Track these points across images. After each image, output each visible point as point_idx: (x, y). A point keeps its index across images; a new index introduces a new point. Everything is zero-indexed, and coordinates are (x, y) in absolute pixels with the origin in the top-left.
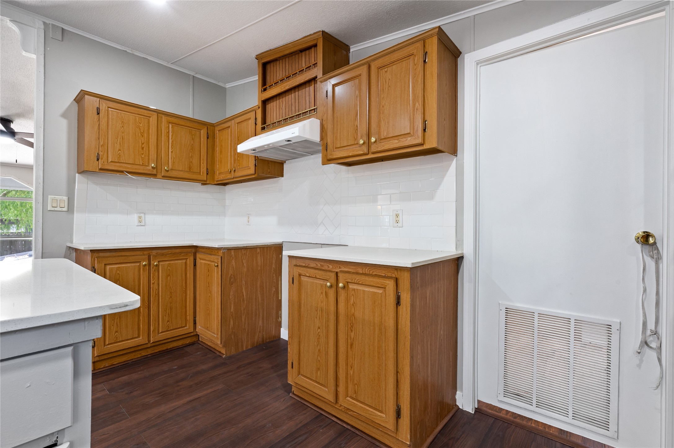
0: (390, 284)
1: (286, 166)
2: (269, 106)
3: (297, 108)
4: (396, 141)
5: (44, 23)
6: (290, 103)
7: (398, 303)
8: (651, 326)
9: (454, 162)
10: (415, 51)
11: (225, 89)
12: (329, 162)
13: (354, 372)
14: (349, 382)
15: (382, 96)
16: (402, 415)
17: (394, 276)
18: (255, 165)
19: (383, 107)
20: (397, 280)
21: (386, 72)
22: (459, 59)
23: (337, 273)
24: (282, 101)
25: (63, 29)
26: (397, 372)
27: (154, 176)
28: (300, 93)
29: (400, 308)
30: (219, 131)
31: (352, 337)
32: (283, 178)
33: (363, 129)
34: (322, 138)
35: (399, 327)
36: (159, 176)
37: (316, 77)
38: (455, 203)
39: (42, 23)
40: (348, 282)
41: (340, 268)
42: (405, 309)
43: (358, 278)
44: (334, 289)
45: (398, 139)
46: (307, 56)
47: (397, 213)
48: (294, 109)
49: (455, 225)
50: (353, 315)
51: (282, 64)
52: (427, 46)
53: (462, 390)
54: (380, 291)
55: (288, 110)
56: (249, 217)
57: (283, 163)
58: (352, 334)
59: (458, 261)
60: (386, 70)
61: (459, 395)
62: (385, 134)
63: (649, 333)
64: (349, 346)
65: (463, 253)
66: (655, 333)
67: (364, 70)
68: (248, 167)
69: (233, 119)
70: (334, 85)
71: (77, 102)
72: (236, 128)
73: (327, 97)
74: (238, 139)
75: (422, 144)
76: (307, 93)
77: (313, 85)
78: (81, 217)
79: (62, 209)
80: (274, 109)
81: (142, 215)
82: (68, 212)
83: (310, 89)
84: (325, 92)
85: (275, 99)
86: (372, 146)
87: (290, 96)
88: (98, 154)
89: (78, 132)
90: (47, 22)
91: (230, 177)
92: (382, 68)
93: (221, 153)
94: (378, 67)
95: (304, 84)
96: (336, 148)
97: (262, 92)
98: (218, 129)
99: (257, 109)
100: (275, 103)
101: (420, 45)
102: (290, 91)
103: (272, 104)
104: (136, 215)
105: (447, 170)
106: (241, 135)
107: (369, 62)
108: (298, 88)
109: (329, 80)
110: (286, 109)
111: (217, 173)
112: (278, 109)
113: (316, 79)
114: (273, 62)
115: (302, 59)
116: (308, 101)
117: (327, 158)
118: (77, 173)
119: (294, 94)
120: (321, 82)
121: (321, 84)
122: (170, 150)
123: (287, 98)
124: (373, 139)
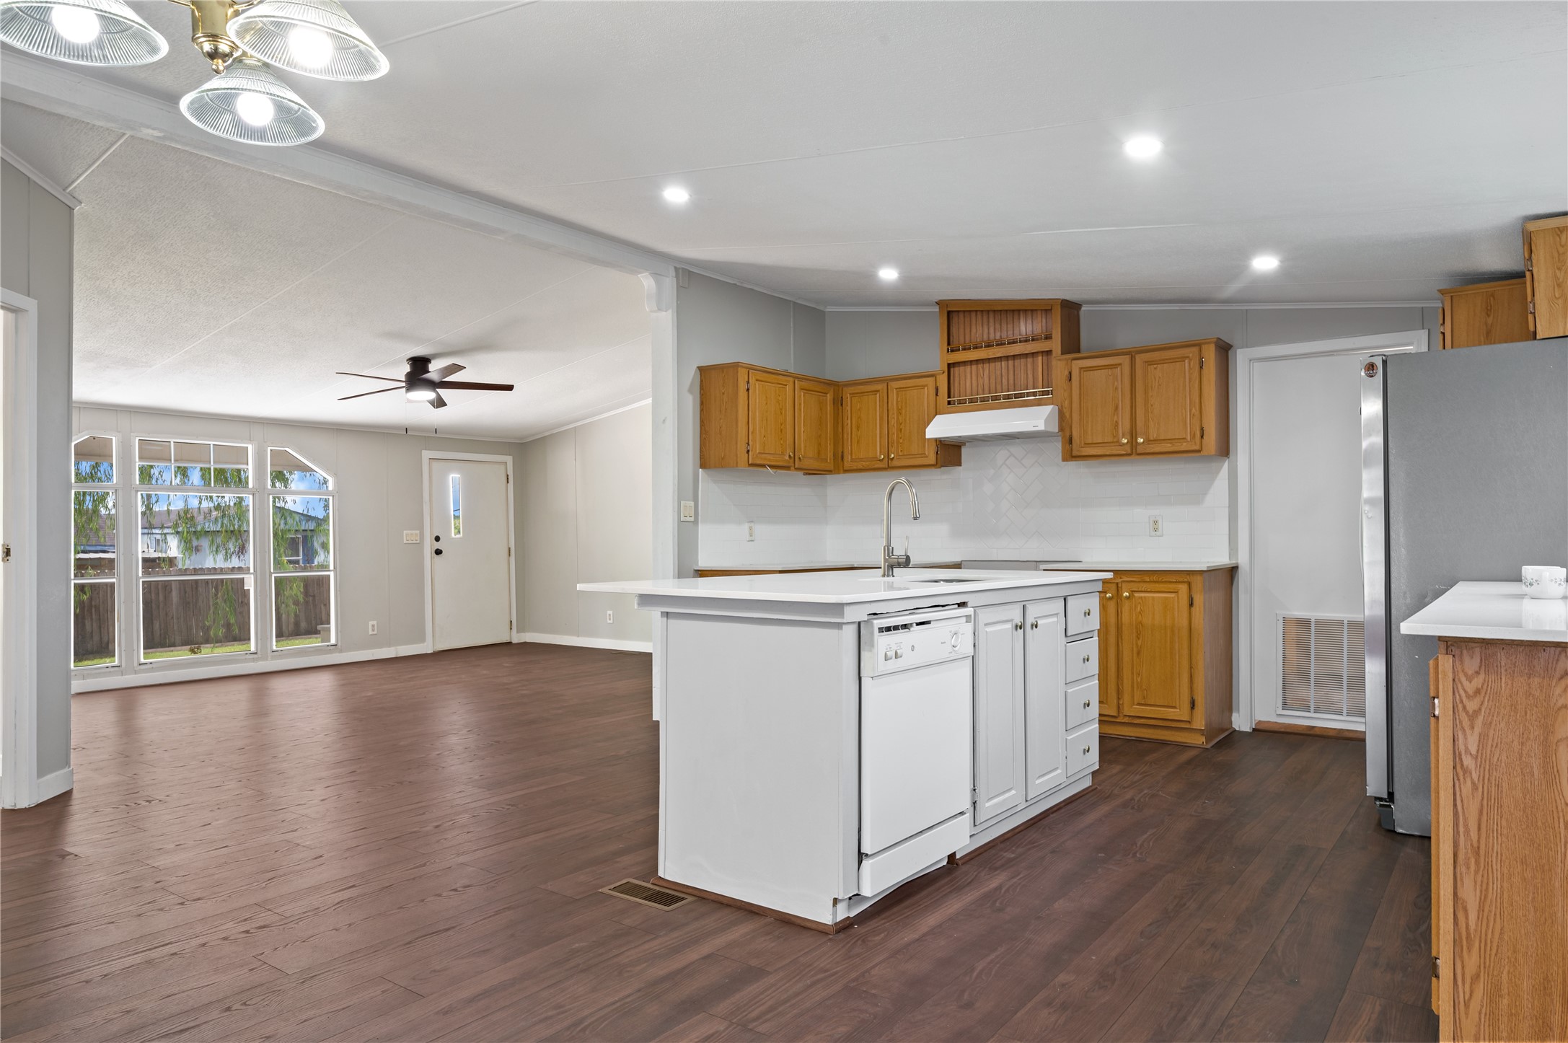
0: (1183, 588)
1: (964, 450)
2: (956, 371)
3: (1011, 381)
4: (1169, 445)
5: (675, 268)
6: (998, 373)
7: (1191, 605)
9: (1226, 464)
10: (1191, 355)
11: (823, 313)
12: (1074, 459)
13: (1141, 679)
14: (1135, 689)
15: (1150, 394)
16: (1196, 705)
17: (1186, 580)
18: (937, 453)
19: (1152, 406)
20: (1189, 584)
21: (1155, 368)
22: (1230, 352)
23: (1117, 584)
24: (983, 368)
25: (690, 271)
26: (1191, 668)
27: (788, 468)
28: (1016, 364)
29: (1193, 609)
30: (850, 394)
31: (1139, 644)
32: (960, 467)
33: (1125, 424)
34: (1061, 429)
35: (1193, 626)
36: (792, 468)
37: (1051, 351)
38: (1227, 510)
39: (673, 269)
40: (1132, 591)
41: (1121, 578)
42: (1198, 609)
43: (1145, 587)
44: (1114, 601)
45: (1171, 443)
46: (1029, 321)
47: (1154, 519)
48: (1006, 383)
49: (1228, 533)
50: (1141, 623)
51: (982, 320)
52: (1203, 351)
53: (1238, 711)
54: (1173, 595)
55: (994, 382)
57: (960, 447)
58: (1140, 642)
59: (1232, 571)
60: (1155, 366)
61: (1235, 717)
62: (1155, 436)
64: (1135, 655)
65: (1237, 563)
67: (1127, 358)
68: (923, 455)
69: (887, 380)
70: (1081, 368)
71: (701, 369)
72: (893, 396)
73: (1070, 380)
74: (900, 413)
75: (1199, 451)
76: (1029, 366)
77: (1040, 358)
78: (702, 529)
79: (692, 519)
80: (965, 376)
81: (752, 524)
82: (696, 522)
83: (1033, 361)
84: (1066, 373)
85: (969, 363)
86: (1138, 447)
87: (998, 364)
88: (748, 444)
89: (702, 410)
90: (678, 266)
91: (881, 466)
92: (1149, 363)
93: (858, 428)
94: (1146, 362)
95: (1027, 354)
96: (1085, 444)
97: (948, 351)
98: (848, 392)
99: (939, 374)
100: (968, 368)
101: (1195, 349)
102: (1000, 359)
103: (962, 368)
104: (746, 526)
105: (1218, 472)
106: (906, 407)
107: (1132, 354)
108: (1014, 357)
109: (1074, 361)
110: (989, 380)
111: (848, 458)
112: (974, 378)
113: (1049, 353)
114: (964, 311)
115: (1019, 319)
116: (1030, 376)
117: (1072, 453)
118: (701, 468)
119: (1006, 362)
120: (1060, 360)
121: (1059, 362)
122: (802, 429)
123: (992, 365)
124: (1140, 440)
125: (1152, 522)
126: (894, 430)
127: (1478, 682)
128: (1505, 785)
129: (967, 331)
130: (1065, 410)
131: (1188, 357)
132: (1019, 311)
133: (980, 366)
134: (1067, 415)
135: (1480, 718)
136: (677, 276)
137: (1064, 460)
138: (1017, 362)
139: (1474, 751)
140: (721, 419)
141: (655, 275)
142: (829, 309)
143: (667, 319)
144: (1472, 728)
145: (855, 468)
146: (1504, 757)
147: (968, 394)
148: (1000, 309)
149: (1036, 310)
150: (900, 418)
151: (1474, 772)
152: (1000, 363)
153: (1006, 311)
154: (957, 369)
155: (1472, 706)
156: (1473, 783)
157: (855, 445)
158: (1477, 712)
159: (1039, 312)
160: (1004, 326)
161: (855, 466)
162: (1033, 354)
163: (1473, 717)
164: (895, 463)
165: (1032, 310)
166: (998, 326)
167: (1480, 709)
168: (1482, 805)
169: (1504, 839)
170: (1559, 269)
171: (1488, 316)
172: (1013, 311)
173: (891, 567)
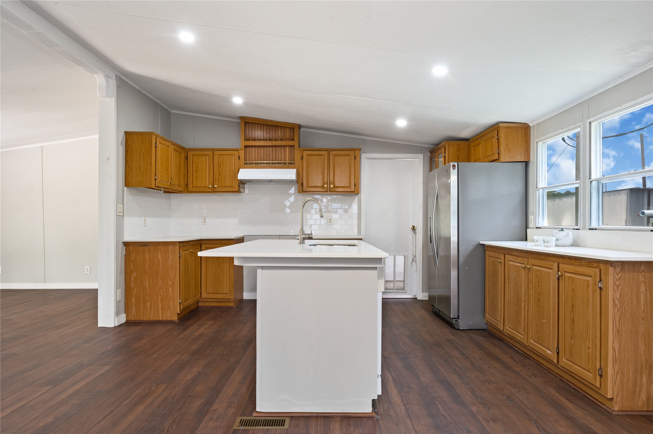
1: (246, 186)
3: (274, 157)
4: (342, 189)
6: (268, 152)
8: (414, 254)
11: (170, 113)
12: (303, 192)
15: (336, 168)
18: (239, 186)
19: (336, 172)
21: (338, 158)
24: (261, 150)
25: (123, 79)
28: (276, 149)
30: (192, 155)
32: (244, 193)
33: (325, 179)
34: (298, 179)
37: (294, 146)
39: (115, 75)
46: (283, 131)
48: (272, 157)
49: (357, 224)
51: (261, 128)
52: (356, 153)
55: (266, 156)
56: (205, 219)
57: (244, 184)
60: (338, 157)
62: (337, 185)
63: (414, 256)
66: (415, 256)
67: (326, 153)
68: (232, 187)
69: (213, 150)
70: (307, 154)
71: (126, 133)
72: (216, 158)
73: (302, 159)
74: (219, 165)
75: (354, 192)
76: (283, 151)
77: (288, 148)
78: (127, 220)
79: (121, 214)
80: (252, 152)
81: (145, 218)
82: (123, 216)
83: (284, 149)
84: (300, 156)
85: (254, 147)
86: (330, 189)
87: (268, 149)
88: (155, 175)
89: (126, 155)
90: (117, 74)
91: (210, 191)
92: (335, 155)
93: (196, 172)
94: (334, 155)
95: (281, 146)
96: (309, 186)
97: (245, 140)
98: (190, 154)
99: (240, 150)
100: (254, 149)
101: (353, 152)
102: (269, 146)
103: (250, 149)
104: (143, 218)
105: (354, 200)
106: (223, 164)
107: (329, 151)
108: (276, 146)
109: (304, 151)
110: (264, 155)
111: (190, 186)
112: (256, 153)
113: (292, 146)
114: (252, 123)
115: (278, 130)
116: (283, 155)
117: (303, 190)
118: (125, 187)
119: (272, 148)
120: (298, 150)
121: (297, 151)
122: (174, 170)
123: (265, 149)
124: (332, 186)
125: (329, 219)
126: (217, 174)
127: (620, 275)
128: (626, 308)
129: (253, 132)
130: (300, 172)
131: (350, 155)
132: (278, 126)
133: (259, 148)
134: (301, 173)
135: (620, 287)
136: (116, 80)
137: (299, 192)
138: (277, 149)
139: (618, 299)
140: (140, 161)
141: (107, 76)
142: (173, 111)
143: (111, 103)
144: (618, 290)
145: (195, 191)
146: (626, 299)
147: (253, 160)
148: (270, 124)
149: (286, 127)
150: (220, 168)
151: (618, 306)
152: (269, 148)
153: (272, 125)
154: (248, 149)
155: (618, 283)
156: (618, 309)
157: (194, 180)
158: (619, 285)
159: (287, 128)
160: (271, 132)
161: (194, 190)
162: (284, 146)
163: (618, 287)
164: (217, 190)
165: (284, 127)
166: (268, 132)
167: (620, 284)
168: (620, 315)
169: (626, 326)
170: (507, 140)
171: (458, 152)
172: (275, 126)
173: (304, 239)
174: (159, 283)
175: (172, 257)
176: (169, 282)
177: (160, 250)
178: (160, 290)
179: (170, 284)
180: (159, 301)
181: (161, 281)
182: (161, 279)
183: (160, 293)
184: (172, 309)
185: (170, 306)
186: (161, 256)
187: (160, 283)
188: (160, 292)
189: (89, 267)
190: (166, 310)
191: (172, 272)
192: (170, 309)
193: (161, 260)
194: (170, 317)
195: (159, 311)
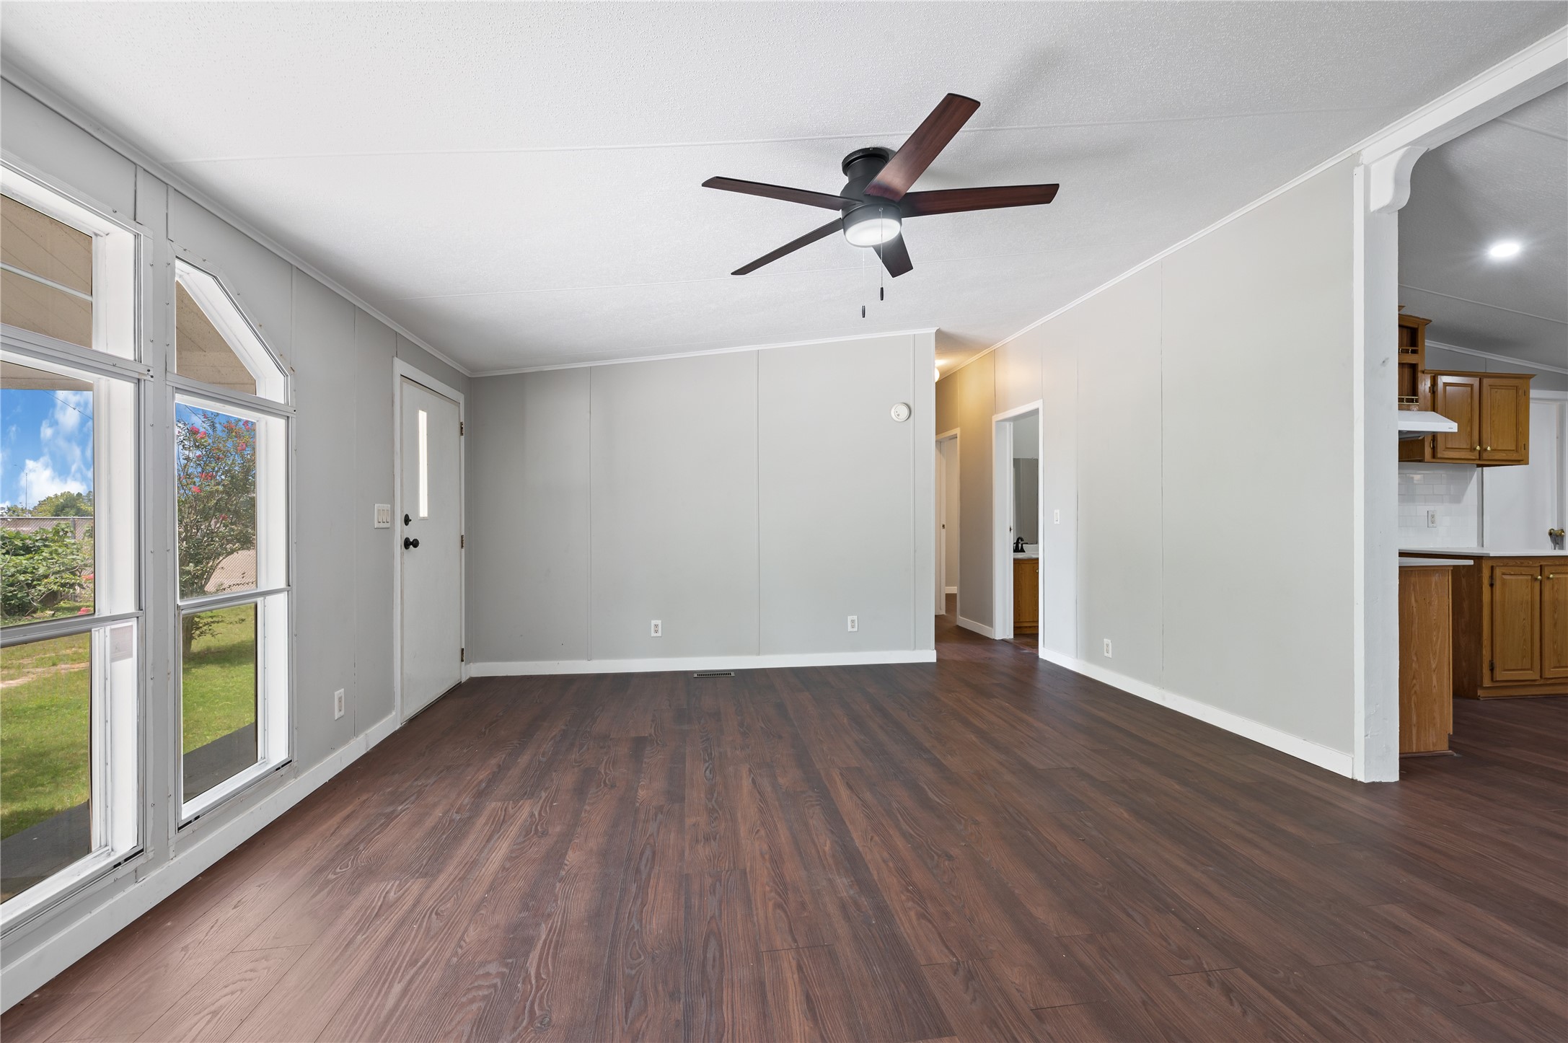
4: (1504, 455)
10: (1519, 385)
12: (1436, 460)
15: (1493, 412)
19: (1494, 422)
21: (1496, 392)
47: (1432, 514)
60: (1496, 390)
73: (1434, 392)
75: (1521, 461)
94: (1489, 385)
101: (1521, 381)
113: (1414, 365)
125: (1430, 516)
174: (1412, 664)
175: (1437, 601)
176: (1432, 662)
177: (1414, 586)
178: (1415, 681)
179: (1434, 666)
180: (1413, 706)
181: (1415, 659)
182: (1416, 654)
183: (1415, 689)
184: (1438, 726)
185: (1434, 718)
186: (1416, 601)
187: (1414, 665)
188: (1415, 685)
189: (855, 618)
190: (1426, 729)
191: (1437, 639)
192: (1435, 725)
193: (1415, 609)
194: (1434, 745)
195: (1411, 732)
